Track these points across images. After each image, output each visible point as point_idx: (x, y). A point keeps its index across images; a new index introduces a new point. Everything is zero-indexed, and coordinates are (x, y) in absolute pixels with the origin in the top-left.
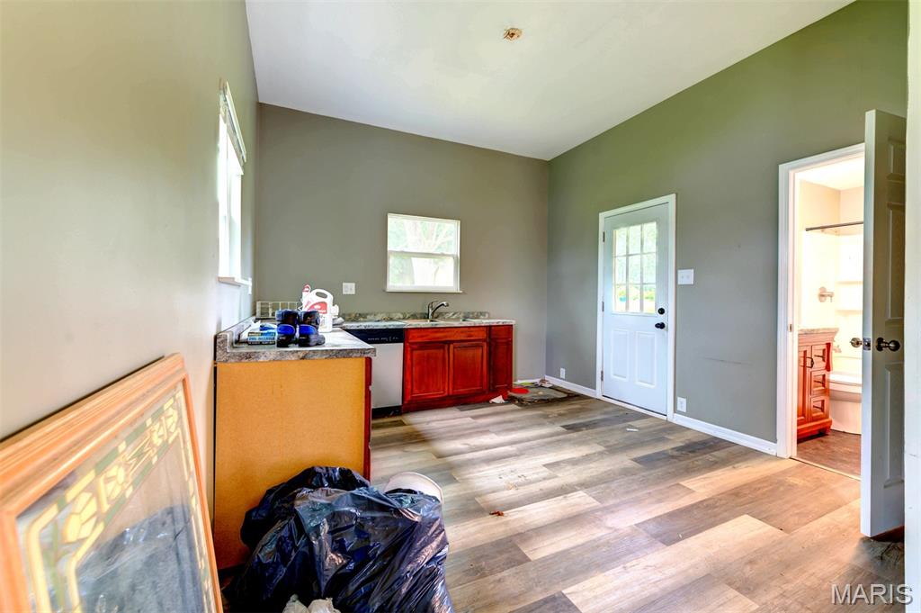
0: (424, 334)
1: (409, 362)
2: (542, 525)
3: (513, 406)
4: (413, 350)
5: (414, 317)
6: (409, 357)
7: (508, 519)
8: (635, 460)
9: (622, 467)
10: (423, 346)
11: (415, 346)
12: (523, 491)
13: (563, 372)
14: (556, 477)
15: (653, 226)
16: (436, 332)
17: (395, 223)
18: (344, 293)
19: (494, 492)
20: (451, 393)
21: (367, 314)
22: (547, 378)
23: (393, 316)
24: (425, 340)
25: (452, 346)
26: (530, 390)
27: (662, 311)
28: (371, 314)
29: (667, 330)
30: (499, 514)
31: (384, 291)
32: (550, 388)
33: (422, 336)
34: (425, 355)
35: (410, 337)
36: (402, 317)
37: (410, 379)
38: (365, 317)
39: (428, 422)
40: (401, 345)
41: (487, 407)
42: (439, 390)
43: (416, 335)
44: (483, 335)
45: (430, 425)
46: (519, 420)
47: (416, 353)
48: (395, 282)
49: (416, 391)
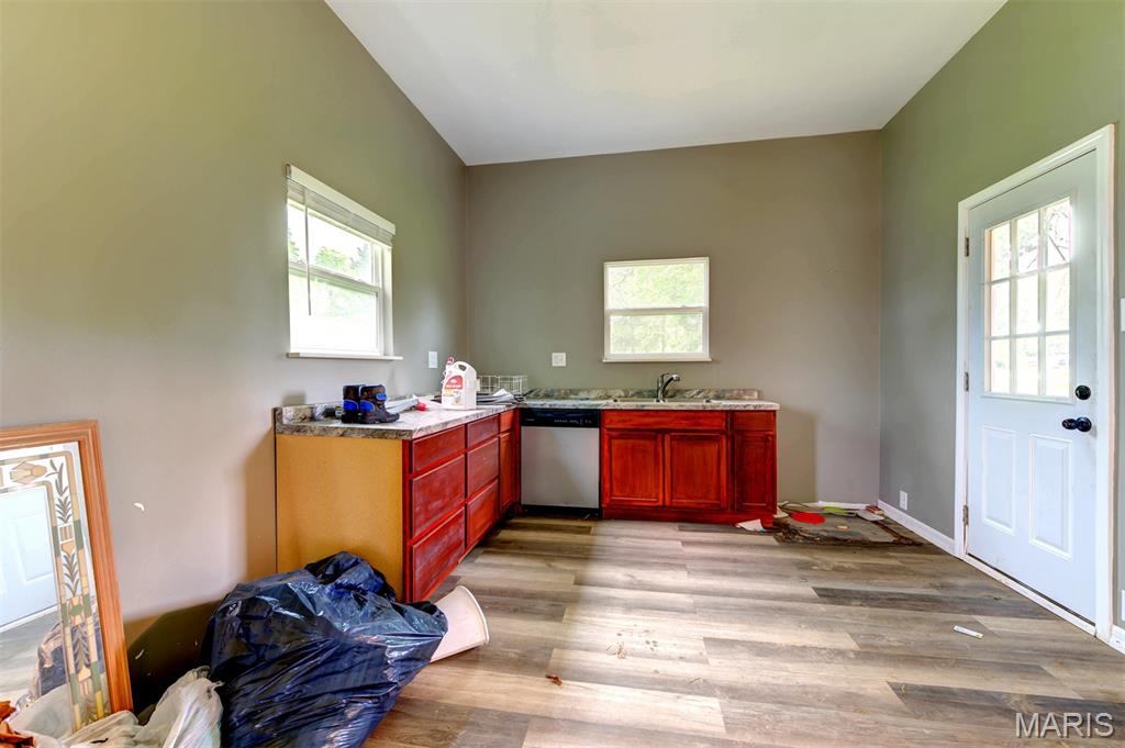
0: (628, 418)
1: (606, 453)
2: (594, 721)
3: (770, 540)
4: (611, 438)
5: (639, 394)
6: (606, 447)
7: (560, 692)
8: (896, 688)
9: (853, 689)
10: (625, 434)
11: (614, 434)
12: (629, 665)
13: (904, 497)
14: (707, 662)
15: (1064, 206)
16: (643, 416)
17: (615, 273)
18: (554, 365)
19: (587, 650)
20: (668, 503)
21: (579, 390)
22: (881, 504)
23: (611, 393)
24: (628, 425)
25: (667, 438)
26: (828, 520)
27: (1083, 393)
28: (583, 390)
29: (1095, 435)
30: (556, 680)
31: (601, 361)
32: (876, 522)
33: (624, 421)
34: (630, 446)
35: (608, 421)
36: (623, 394)
37: (608, 477)
38: (577, 394)
39: (617, 537)
40: (596, 431)
41: (730, 532)
42: (650, 497)
43: (616, 418)
44: (721, 424)
45: (618, 540)
46: (754, 562)
47: (615, 442)
48: (616, 350)
49: (616, 492)
